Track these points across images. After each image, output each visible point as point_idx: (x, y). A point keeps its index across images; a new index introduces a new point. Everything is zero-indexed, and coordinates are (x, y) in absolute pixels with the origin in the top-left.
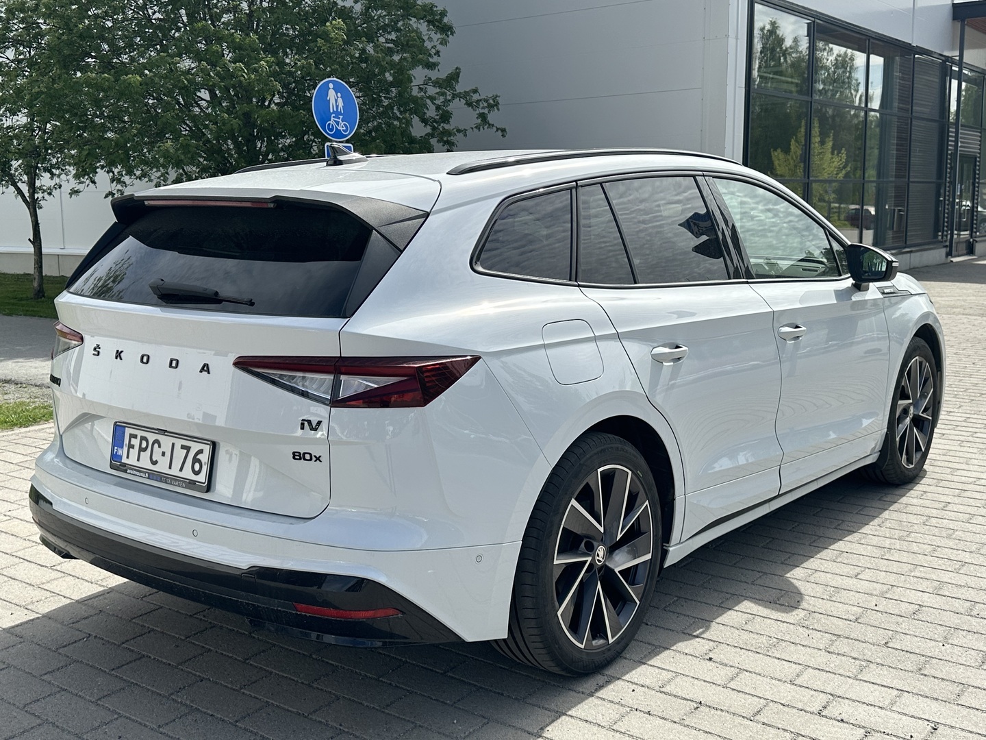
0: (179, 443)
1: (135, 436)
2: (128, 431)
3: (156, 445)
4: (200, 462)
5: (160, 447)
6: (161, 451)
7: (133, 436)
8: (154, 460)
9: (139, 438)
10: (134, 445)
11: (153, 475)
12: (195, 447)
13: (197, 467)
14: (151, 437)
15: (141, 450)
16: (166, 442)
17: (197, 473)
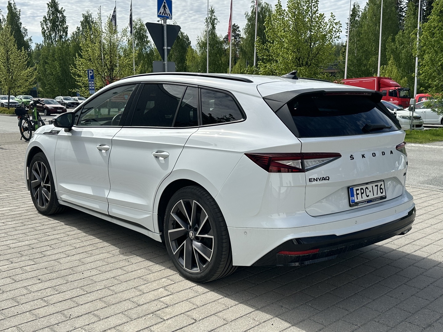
0: (374, 185)
1: (358, 190)
2: (355, 189)
3: (367, 189)
4: (382, 189)
5: (368, 189)
6: (369, 191)
7: (357, 190)
8: (367, 195)
9: (360, 189)
10: (358, 193)
11: (369, 201)
12: (379, 184)
13: (382, 191)
14: (364, 187)
15: (362, 193)
16: (369, 186)
17: (382, 193)
